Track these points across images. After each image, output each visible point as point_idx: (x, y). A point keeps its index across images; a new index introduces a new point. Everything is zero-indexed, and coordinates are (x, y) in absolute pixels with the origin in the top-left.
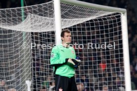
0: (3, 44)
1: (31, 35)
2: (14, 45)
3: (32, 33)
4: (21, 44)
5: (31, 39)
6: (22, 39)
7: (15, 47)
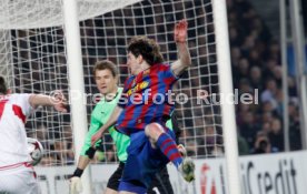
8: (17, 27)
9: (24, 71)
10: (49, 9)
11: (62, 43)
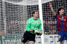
0: (13, 12)
1: (27, 7)
2: (19, 12)
3: (28, 6)
4: (22, 12)
5: (27, 9)
6: (23, 9)
7: (19, 13)
8: (28, 5)
9: (30, 14)
10: (35, 1)
11: (38, 8)
